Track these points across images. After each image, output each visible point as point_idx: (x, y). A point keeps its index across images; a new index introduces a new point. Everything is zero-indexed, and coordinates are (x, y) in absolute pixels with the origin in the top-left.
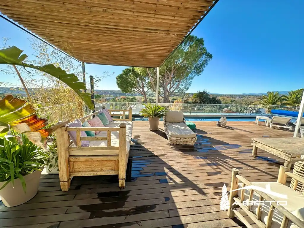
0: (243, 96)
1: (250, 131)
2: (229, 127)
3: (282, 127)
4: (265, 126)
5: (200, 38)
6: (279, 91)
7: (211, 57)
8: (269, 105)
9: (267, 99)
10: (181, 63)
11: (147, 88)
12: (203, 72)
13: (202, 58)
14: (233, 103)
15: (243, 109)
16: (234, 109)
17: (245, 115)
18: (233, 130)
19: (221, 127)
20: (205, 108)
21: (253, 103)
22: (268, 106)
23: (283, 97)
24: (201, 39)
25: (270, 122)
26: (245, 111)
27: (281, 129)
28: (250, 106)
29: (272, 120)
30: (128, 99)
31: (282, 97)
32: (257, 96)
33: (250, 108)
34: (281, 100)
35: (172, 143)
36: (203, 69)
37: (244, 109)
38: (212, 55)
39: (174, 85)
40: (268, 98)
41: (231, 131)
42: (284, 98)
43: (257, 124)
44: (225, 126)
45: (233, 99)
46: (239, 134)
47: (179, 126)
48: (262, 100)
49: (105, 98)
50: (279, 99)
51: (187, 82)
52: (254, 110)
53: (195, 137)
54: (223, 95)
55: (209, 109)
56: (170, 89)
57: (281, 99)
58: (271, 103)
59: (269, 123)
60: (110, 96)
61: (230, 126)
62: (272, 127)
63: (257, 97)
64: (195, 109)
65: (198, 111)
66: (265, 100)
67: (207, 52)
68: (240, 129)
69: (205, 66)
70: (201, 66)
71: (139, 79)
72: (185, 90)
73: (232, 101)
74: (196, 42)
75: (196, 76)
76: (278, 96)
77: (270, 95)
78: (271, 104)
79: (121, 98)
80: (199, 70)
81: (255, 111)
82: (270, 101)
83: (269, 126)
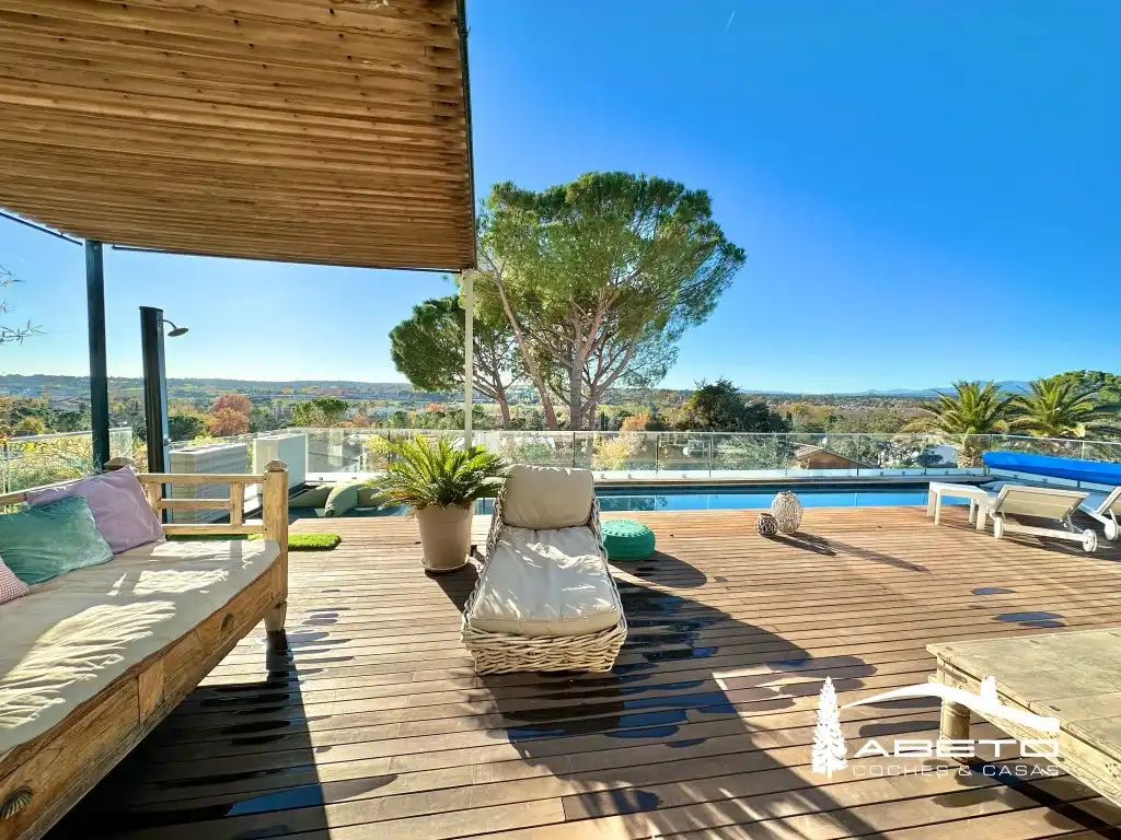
0: (869, 399)
1: (909, 558)
2: (811, 539)
3: (1050, 533)
4: (972, 527)
5: (694, 191)
6: (997, 380)
7: (739, 256)
8: (965, 431)
9: (957, 409)
10: (630, 278)
11: (513, 371)
12: (715, 310)
13: (707, 261)
14: (836, 425)
15: (872, 448)
16: (841, 448)
17: (882, 474)
18: (829, 558)
19: (779, 539)
20: (725, 448)
21: (907, 423)
22: (964, 437)
23: (1013, 403)
24: (699, 193)
25: (993, 511)
26: (883, 454)
27: (1048, 544)
28: (897, 436)
29: (1000, 504)
30: (453, 414)
31: (1009, 400)
32: (917, 399)
33: (899, 441)
34: (1007, 413)
35: (483, 667)
36: (715, 301)
37: (879, 446)
38: (743, 251)
39: (612, 361)
40: (959, 404)
41: (821, 559)
42: (1018, 404)
43: (937, 522)
44: (797, 535)
45: (836, 410)
46: (861, 581)
47: (555, 553)
48: (940, 413)
49: (370, 411)
50: (999, 408)
51: (660, 349)
52: (914, 450)
53: (615, 627)
54: (800, 396)
55: (739, 451)
56: (598, 376)
57: (1007, 409)
58: (972, 423)
59: (988, 515)
60: (387, 405)
61: (816, 534)
62: (1008, 536)
63: (919, 403)
64: (686, 451)
65: (695, 461)
66: (948, 412)
67: (724, 241)
68: (865, 547)
69: (719, 291)
70: (707, 292)
71: (482, 340)
72: (653, 378)
73: (833, 419)
74: (681, 204)
75: (690, 328)
76: (997, 399)
77: (965, 395)
78: (972, 428)
79: (429, 410)
80: (699, 304)
81: (916, 454)
82: (968, 416)
83: (989, 529)
